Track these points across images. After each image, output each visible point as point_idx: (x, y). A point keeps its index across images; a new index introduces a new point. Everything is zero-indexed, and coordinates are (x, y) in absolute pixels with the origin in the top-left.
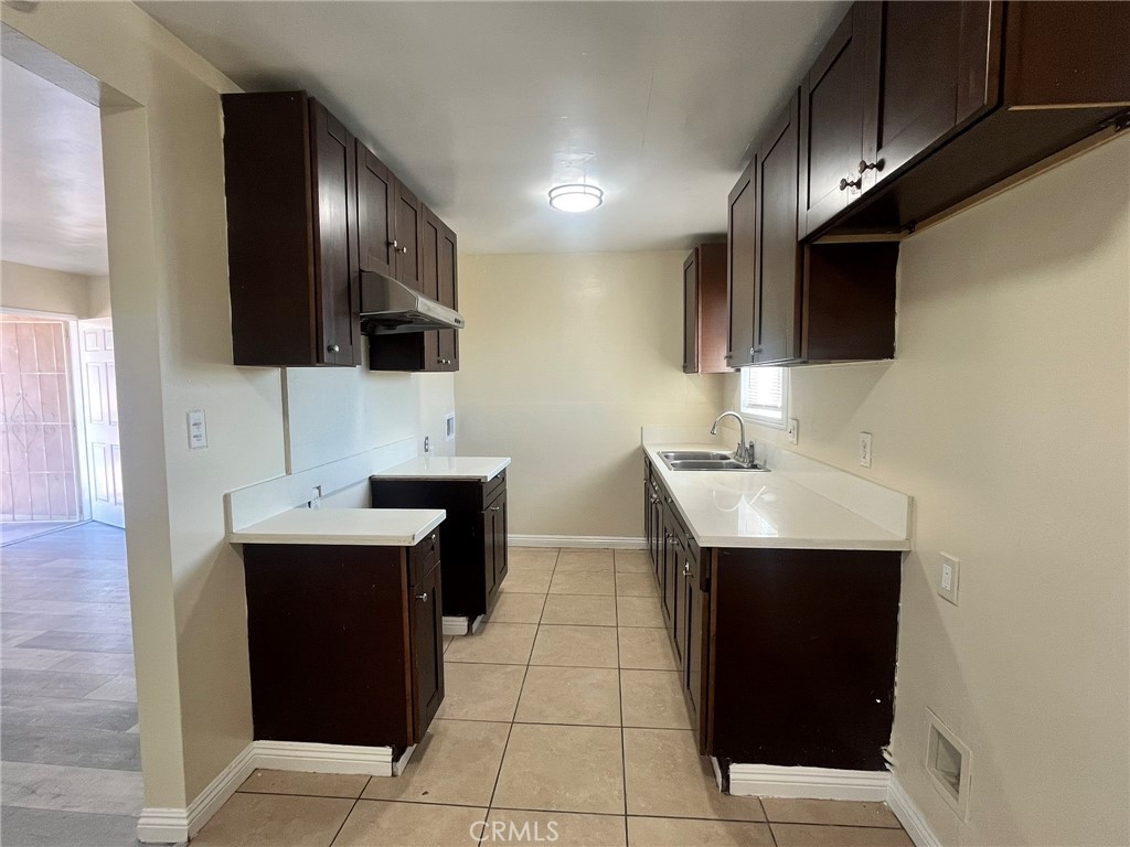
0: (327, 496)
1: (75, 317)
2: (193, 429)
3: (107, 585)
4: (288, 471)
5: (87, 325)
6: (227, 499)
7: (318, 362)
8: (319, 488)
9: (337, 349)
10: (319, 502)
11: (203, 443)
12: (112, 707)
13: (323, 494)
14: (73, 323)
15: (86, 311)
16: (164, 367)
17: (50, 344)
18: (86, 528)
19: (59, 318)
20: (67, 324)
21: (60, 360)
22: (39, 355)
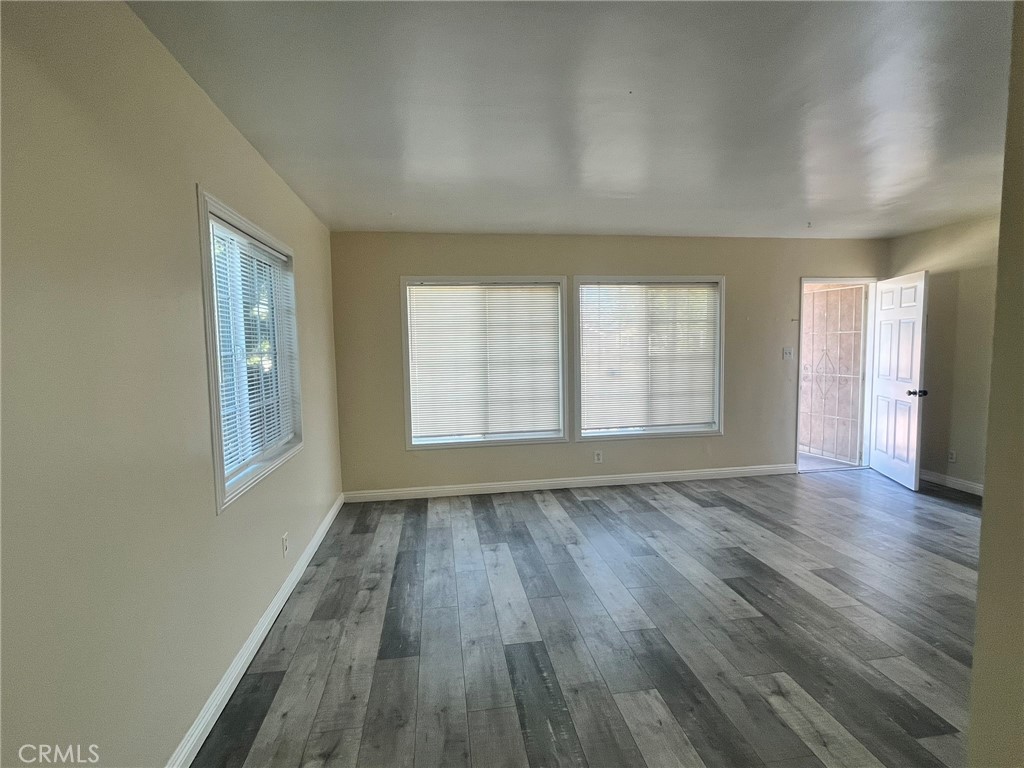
1: (874, 280)
12: (899, 694)
14: (872, 286)
17: (850, 307)
18: (864, 473)
19: (861, 282)
20: (867, 287)
21: (858, 320)
22: (842, 317)
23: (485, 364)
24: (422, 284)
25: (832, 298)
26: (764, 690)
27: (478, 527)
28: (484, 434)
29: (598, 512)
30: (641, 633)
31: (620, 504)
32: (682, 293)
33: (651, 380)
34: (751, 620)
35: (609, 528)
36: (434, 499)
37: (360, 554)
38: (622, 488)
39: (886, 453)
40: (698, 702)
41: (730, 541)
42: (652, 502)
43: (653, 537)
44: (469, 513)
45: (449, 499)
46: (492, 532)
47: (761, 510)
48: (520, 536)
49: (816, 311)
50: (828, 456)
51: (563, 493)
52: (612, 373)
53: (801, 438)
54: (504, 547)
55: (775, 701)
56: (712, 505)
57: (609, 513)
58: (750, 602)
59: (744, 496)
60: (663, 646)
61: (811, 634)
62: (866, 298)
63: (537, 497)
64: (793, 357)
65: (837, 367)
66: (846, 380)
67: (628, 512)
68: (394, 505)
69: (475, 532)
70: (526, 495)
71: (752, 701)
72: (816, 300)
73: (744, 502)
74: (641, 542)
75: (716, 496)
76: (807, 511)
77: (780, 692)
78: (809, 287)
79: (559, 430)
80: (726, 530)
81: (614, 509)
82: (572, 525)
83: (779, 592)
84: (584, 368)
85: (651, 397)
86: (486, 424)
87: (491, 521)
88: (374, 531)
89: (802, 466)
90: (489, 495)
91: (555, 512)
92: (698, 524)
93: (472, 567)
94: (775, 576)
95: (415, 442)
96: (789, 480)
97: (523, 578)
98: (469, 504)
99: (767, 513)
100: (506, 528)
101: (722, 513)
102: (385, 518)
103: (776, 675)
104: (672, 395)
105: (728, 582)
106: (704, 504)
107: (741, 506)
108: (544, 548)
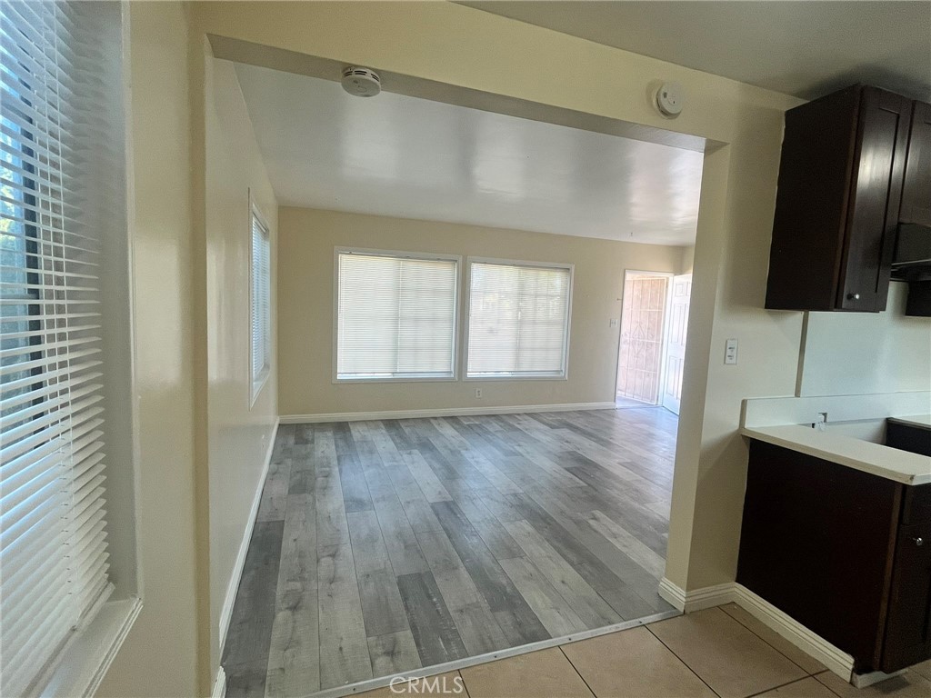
0: (831, 423)
1: (672, 274)
2: (728, 350)
3: (665, 447)
4: (797, 394)
5: (679, 279)
6: (744, 403)
7: (836, 307)
8: (825, 415)
9: (857, 297)
10: (823, 426)
11: (734, 361)
12: (657, 516)
13: (828, 420)
14: (671, 279)
15: (679, 271)
16: (717, 308)
17: (657, 292)
18: (659, 410)
19: (664, 276)
20: (668, 278)
21: (661, 302)
22: (651, 299)
23: (397, 319)
24: (350, 254)
25: (646, 285)
26: (586, 518)
27: (393, 440)
28: (393, 373)
29: (479, 431)
30: (515, 495)
31: (494, 427)
32: (543, 274)
33: (519, 337)
34: (581, 488)
35: (490, 441)
36: (354, 422)
37: (306, 457)
38: (495, 416)
39: (672, 395)
40: (549, 524)
41: (569, 447)
42: (518, 426)
43: (519, 445)
44: (384, 431)
45: (365, 422)
46: (404, 443)
47: (590, 430)
48: (426, 446)
49: (635, 293)
50: (636, 398)
51: (452, 419)
52: (491, 331)
53: (619, 386)
54: (416, 451)
55: (592, 522)
56: (558, 428)
57: (488, 432)
58: (580, 479)
59: (580, 423)
60: (529, 501)
61: (614, 493)
62: (667, 287)
63: (432, 421)
64: (617, 326)
65: (646, 334)
66: (652, 344)
67: (500, 431)
68: (322, 426)
69: (392, 443)
70: (425, 420)
71: (578, 523)
72: (635, 286)
73: (579, 425)
74: (512, 449)
75: (561, 422)
76: (620, 432)
77: (595, 518)
78: (629, 276)
79: (451, 372)
80: (567, 442)
81: (491, 430)
82: (462, 439)
83: (598, 474)
84: (471, 326)
85: (519, 349)
86: (395, 366)
87: (402, 437)
88: (313, 442)
89: (618, 405)
90: (396, 420)
91: (448, 431)
92: (548, 438)
93: (395, 463)
94: (596, 466)
95: (339, 377)
96: (609, 413)
97: (434, 469)
98: (382, 426)
99: (593, 432)
100: (414, 440)
101: (565, 433)
102: (317, 434)
103: (594, 512)
104: (533, 349)
105: (568, 470)
106: (553, 427)
107: (577, 428)
108: (444, 453)
